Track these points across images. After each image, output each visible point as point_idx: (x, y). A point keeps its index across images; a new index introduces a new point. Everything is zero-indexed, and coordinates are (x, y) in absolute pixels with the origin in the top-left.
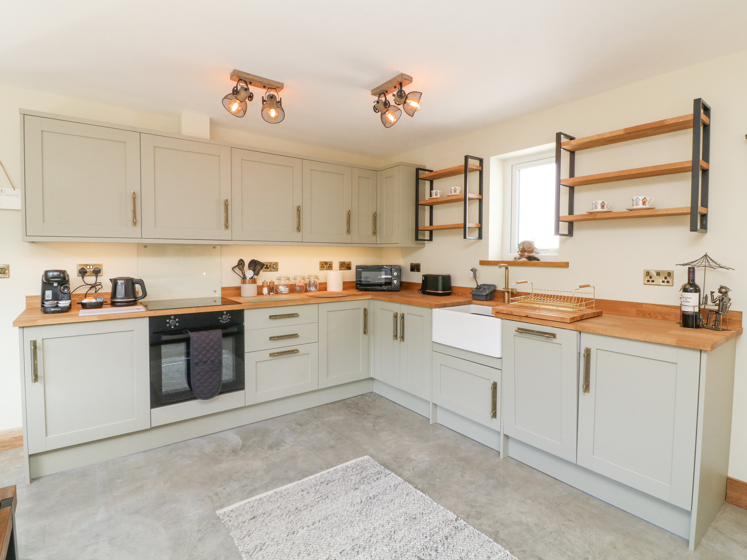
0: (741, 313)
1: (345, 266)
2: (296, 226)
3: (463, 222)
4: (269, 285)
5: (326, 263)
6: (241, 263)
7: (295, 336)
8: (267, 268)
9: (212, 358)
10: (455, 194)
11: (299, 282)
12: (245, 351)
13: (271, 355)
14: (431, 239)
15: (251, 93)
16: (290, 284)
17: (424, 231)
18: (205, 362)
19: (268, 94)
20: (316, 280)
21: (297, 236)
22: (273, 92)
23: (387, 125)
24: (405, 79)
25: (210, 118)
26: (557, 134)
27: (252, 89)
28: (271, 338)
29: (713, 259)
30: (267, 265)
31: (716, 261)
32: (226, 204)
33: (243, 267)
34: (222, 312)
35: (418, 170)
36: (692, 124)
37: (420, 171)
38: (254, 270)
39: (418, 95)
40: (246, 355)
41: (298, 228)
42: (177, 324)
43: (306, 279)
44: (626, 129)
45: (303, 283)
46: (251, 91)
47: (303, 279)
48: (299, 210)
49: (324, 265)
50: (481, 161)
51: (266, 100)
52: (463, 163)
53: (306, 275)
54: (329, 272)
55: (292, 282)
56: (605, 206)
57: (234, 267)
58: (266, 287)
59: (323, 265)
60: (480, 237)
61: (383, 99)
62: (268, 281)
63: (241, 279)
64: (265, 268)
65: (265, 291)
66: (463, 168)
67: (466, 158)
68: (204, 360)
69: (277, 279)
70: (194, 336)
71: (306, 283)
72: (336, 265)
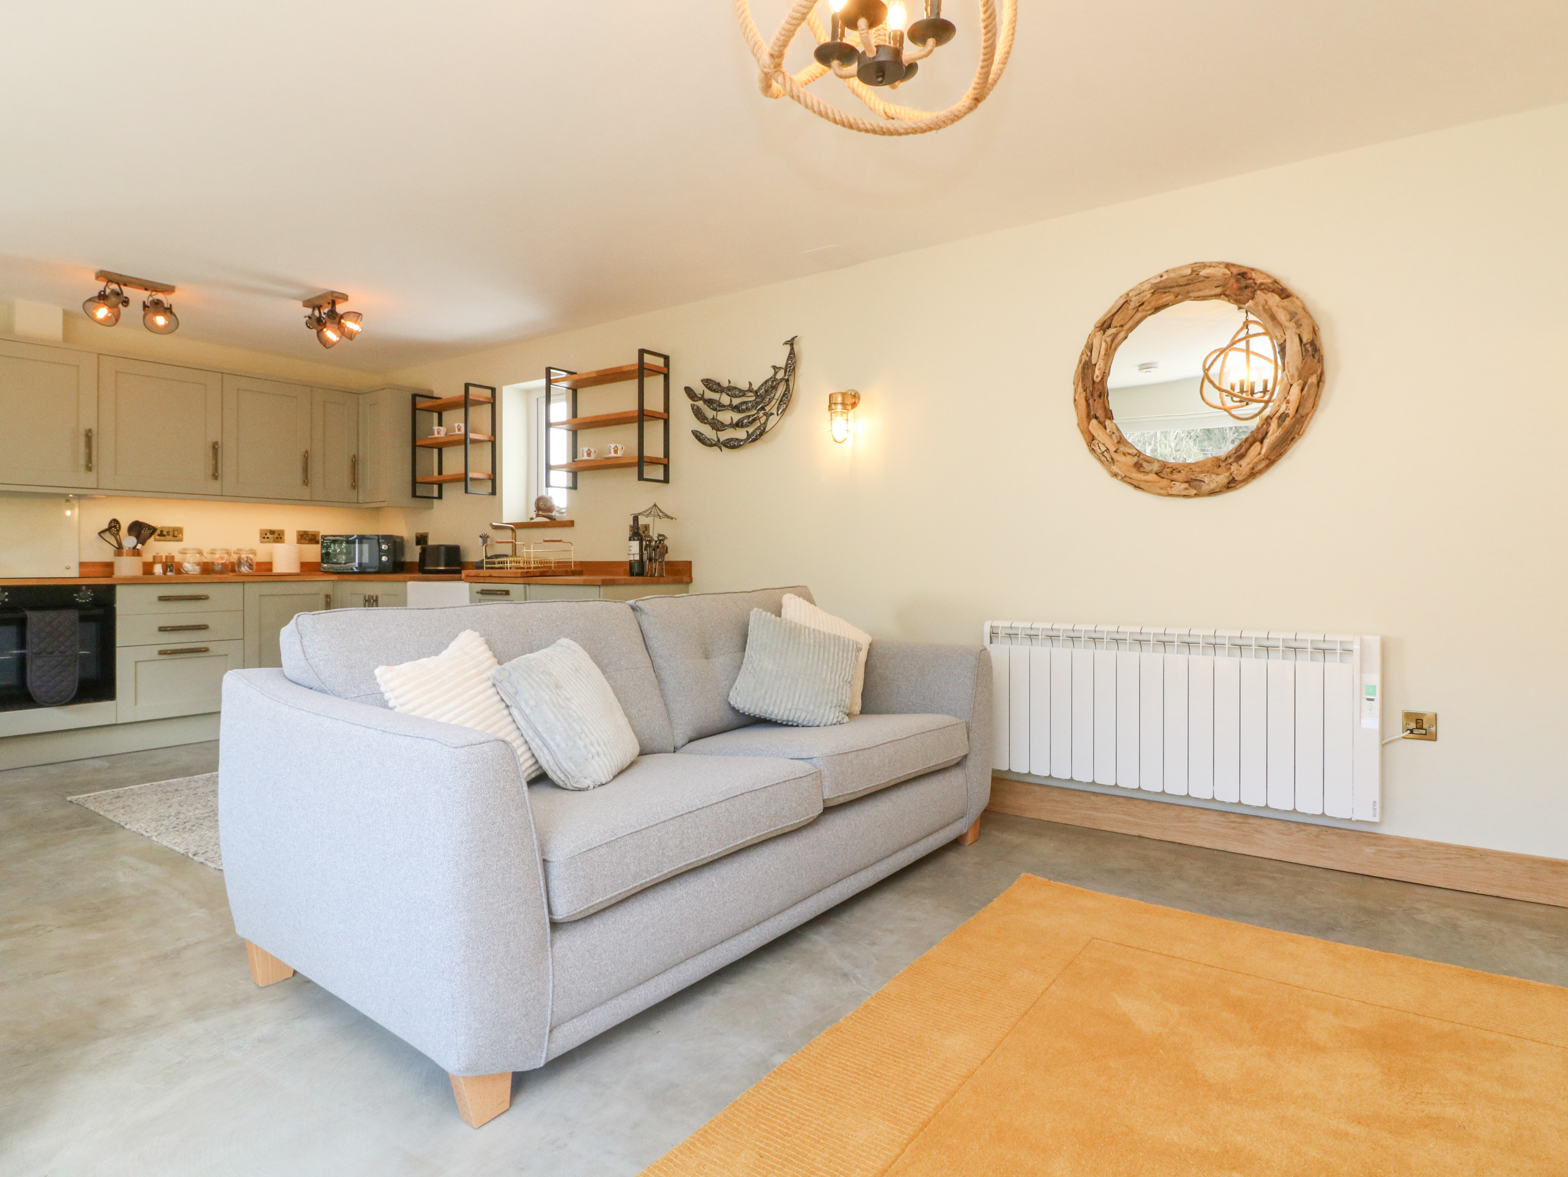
0: (690, 562)
1: (307, 538)
2: (210, 472)
3: (464, 472)
4: (166, 562)
5: (272, 532)
6: (114, 525)
7: (203, 627)
8: (161, 535)
9: (62, 648)
10: (459, 433)
11: (219, 558)
12: (117, 645)
13: (161, 653)
14: (440, 497)
15: (126, 298)
16: (204, 563)
17: (431, 485)
18: (52, 653)
19: (151, 299)
20: (251, 556)
21: (214, 486)
22: (159, 296)
23: (327, 346)
24: (337, 297)
25: (64, 310)
26: (546, 368)
27: (128, 291)
28: (162, 629)
29: (661, 509)
30: (162, 531)
31: (663, 510)
32: (88, 436)
33: (118, 531)
34: (81, 586)
35: (414, 396)
36: (637, 374)
37: (418, 399)
38: (138, 537)
39: (357, 316)
40: (118, 650)
41: (214, 475)
42: (7, 600)
43: (233, 555)
44: (597, 372)
45: (227, 560)
46: (125, 295)
47: (227, 553)
48: (215, 448)
49: (269, 535)
50: (493, 390)
51: (149, 305)
52: (463, 393)
53: (233, 548)
54: (278, 546)
55: (207, 558)
56: (592, 454)
57: (103, 531)
58: (159, 563)
59: (266, 534)
60: (494, 493)
61: (317, 313)
62: (164, 554)
63: (115, 551)
64: (159, 535)
65: (158, 569)
66: (463, 399)
67: (467, 386)
68: (49, 650)
69: (180, 553)
70: (33, 617)
71: (232, 560)
72: (291, 536)
